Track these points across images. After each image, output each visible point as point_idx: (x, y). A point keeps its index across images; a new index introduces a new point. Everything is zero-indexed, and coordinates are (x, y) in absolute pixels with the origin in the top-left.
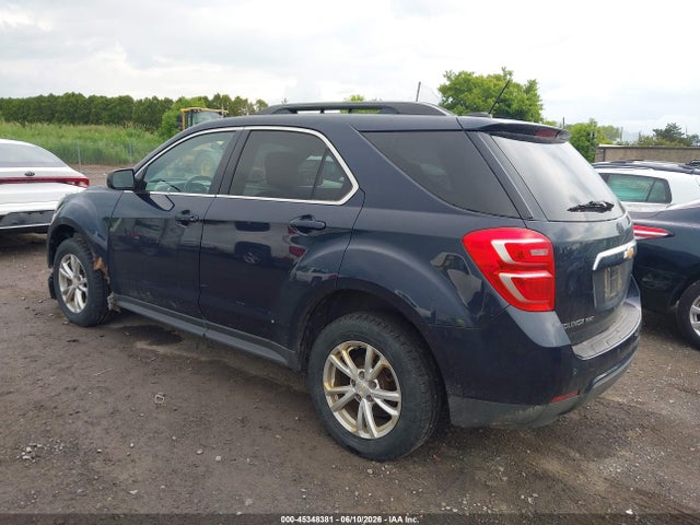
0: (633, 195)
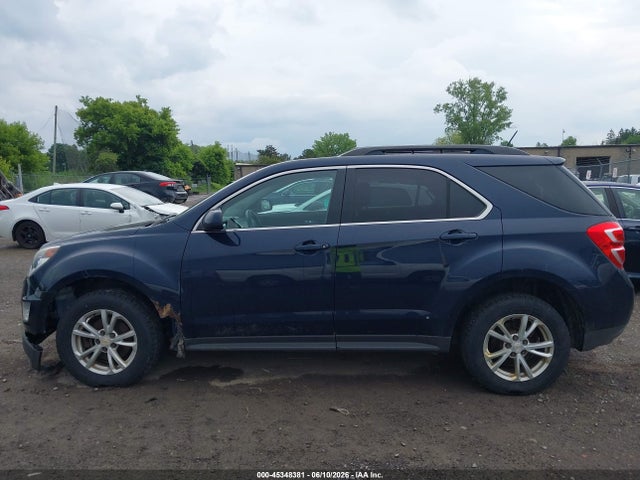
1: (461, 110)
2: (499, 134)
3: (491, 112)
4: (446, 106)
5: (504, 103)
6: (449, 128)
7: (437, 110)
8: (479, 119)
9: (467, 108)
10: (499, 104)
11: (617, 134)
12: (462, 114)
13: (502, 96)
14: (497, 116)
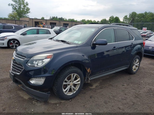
0: (43, 33)
1: (16, 6)
2: (27, 14)
3: (25, 8)
4: (12, 5)
5: (28, 6)
6: (13, 11)
7: (9, 5)
8: (21, 9)
9: (18, 6)
10: (26, 6)
11: (52, 18)
12: (17, 7)
13: (27, 4)
14: (26, 9)
